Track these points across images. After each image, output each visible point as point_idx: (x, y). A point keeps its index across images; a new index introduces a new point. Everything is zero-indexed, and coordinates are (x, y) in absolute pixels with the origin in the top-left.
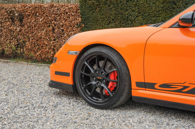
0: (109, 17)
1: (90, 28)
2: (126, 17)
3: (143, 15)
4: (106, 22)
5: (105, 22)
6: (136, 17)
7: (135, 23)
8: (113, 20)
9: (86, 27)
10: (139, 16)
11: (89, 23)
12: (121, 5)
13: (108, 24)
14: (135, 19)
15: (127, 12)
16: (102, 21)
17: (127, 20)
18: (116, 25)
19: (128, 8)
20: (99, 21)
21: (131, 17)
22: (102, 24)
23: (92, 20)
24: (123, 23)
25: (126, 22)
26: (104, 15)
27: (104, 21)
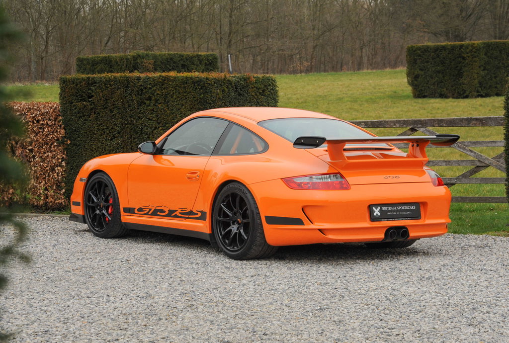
0: (112, 129)
1: (80, 145)
2: (140, 128)
3: (164, 126)
4: (108, 136)
5: (106, 137)
6: (154, 129)
7: (153, 137)
8: (119, 133)
9: (74, 145)
10: (159, 127)
11: (79, 137)
12: (130, 111)
13: (112, 139)
14: (152, 131)
15: (140, 122)
16: (101, 134)
17: (141, 133)
18: (123, 141)
19: (141, 115)
20: (96, 134)
21: (147, 129)
22: (101, 140)
23: (84, 133)
24: (135, 138)
25: (139, 137)
26: (104, 126)
27: (104, 134)
